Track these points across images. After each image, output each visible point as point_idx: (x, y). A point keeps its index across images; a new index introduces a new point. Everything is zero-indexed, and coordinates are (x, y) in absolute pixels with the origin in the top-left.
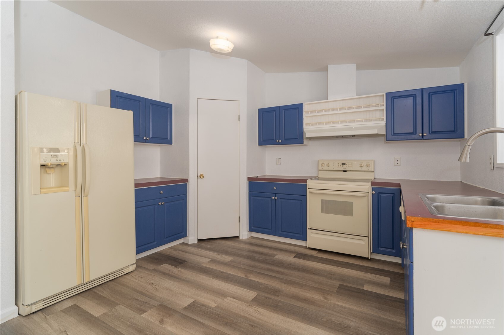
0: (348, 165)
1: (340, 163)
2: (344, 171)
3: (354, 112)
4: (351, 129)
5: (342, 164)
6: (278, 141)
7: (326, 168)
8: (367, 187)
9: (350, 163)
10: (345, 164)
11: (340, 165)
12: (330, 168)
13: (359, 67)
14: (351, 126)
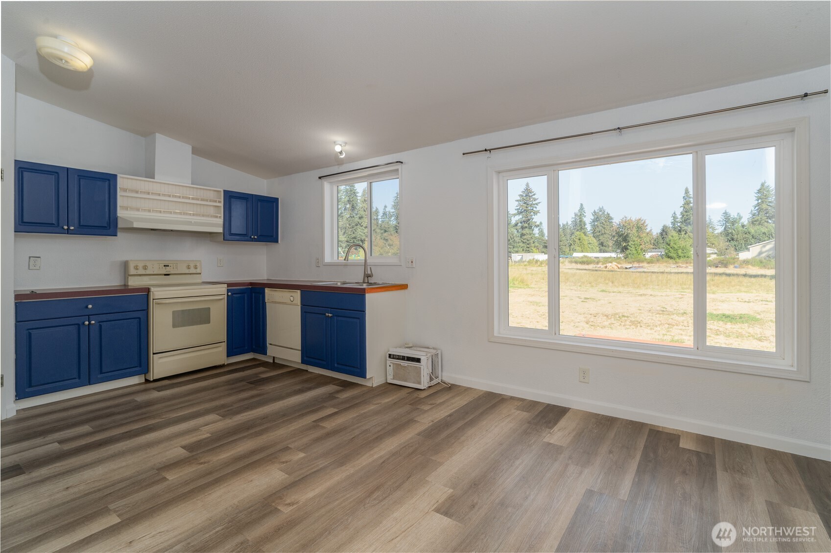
0: (172, 267)
1: (161, 265)
2: (165, 275)
3: (190, 203)
4: (190, 223)
5: (165, 266)
6: (66, 227)
7: (141, 271)
8: (223, 289)
9: (175, 265)
10: (168, 266)
11: (161, 268)
12: (148, 272)
13: (195, 151)
14: (190, 220)
